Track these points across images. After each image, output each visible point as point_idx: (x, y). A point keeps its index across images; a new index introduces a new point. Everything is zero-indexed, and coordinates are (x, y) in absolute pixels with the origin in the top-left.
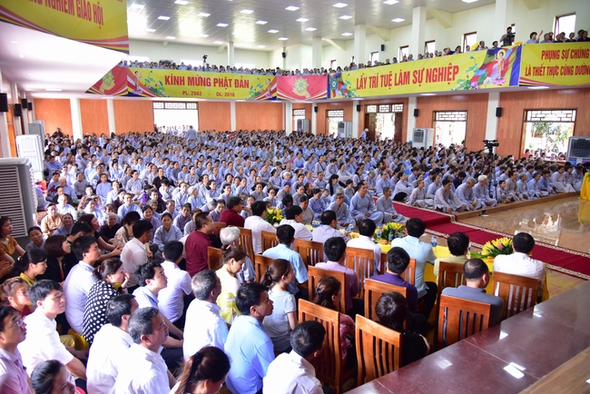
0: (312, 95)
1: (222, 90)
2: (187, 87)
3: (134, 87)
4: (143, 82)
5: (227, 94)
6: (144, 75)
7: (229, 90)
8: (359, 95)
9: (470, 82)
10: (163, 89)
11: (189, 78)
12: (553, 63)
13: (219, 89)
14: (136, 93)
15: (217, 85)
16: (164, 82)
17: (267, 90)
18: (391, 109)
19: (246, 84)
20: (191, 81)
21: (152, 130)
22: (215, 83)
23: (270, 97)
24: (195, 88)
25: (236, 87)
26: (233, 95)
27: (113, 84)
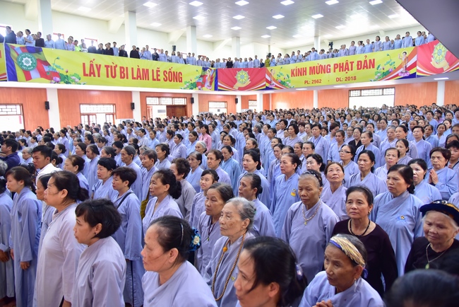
1: (343, 75)
2: (309, 77)
4: (275, 77)
5: (347, 78)
7: (350, 74)
10: (289, 81)
11: (310, 68)
14: (271, 87)
15: (337, 70)
16: (290, 75)
20: (313, 70)
22: (335, 68)
23: (406, 75)
24: (316, 77)
25: (358, 69)
26: (355, 78)
27: (248, 82)
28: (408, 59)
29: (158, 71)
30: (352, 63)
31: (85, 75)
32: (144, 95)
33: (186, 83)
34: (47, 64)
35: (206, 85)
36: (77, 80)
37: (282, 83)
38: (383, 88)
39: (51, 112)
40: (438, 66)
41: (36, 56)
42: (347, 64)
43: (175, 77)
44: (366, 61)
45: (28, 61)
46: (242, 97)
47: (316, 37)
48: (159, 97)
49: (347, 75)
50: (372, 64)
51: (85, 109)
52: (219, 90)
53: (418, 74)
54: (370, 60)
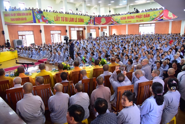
0: (174, 16)
1: (139, 19)
2: (127, 20)
4: (115, 20)
6: (115, 18)
7: (141, 19)
10: (120, 21)
11: (128, 17)
15: (137, 18)
16: (120, 19)
17: (158, 17)
20: (128, 18)
22: (136, 17)
23: (160, 19)
24: (129, 20)
25: (144, 17)
26: (143, 20)
27: (105, 22)
28: (161, 14)
29: (76, 19)
30: (142, 15)
31: (55, 20)
32: (70, 27)
33: (85, 22)
34: (44, 17)
35: (91, 23)
36: (53, 22)
37: (117, 22)
38: (151, 23)
39: (42, 33)
40: (170, 17)
41: (41, 14)
42: (140, 15)
43: (82, 21)
44: (147, 15)
45: (39, 16)
46: (101, 27)
47: (127, 5)
48: (74, 28)
49: (140, 20)
50: (149, 16)
51: (52, 32)
52: (95, 25)
53: (163, 19)
54: (148, 14)
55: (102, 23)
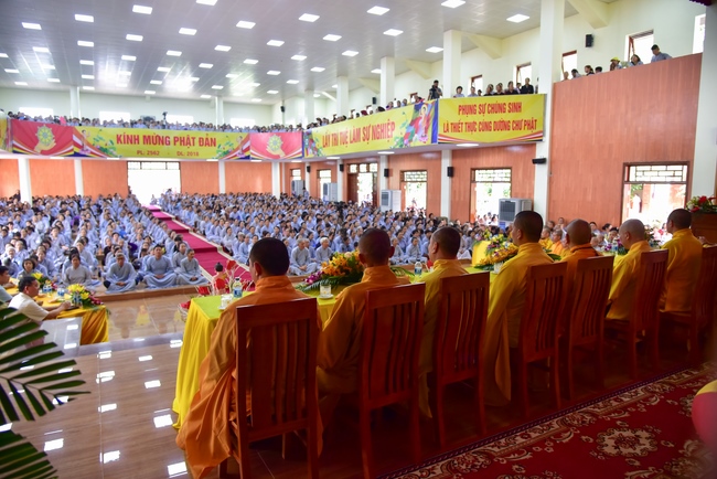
0: (287, 154)
1: (184, 149)
2: (141, 146)
3: (81, 147)
4: (92, 142)
5: (190, 154)
6: (90, 133)
7: (192, 149)
8: (330, 153)
9: (403, 140)
10: (115, 149)
11: (144, 137)
12: (470, 118)
13: (179, 147)
14: (83, 153)
16: (115, 141)
17: (238, 149)
18: (368, 169)
19: (213, 142)
20: (147, 139)
21: (126, 193)
22: (175, 141)
23: (242, 156)
24: (152, 147)
25: (200, 145)
26: (197, 154)
27: (53, 144)
28: (244, 142)
30: (194, 139)
37: (103, 151)
42: (188, 138)
44: (207, 139)
49: (190, 150)
52: (17, 153)
53: (251, 156)
54: (211, 139)
55: (40, 146)
